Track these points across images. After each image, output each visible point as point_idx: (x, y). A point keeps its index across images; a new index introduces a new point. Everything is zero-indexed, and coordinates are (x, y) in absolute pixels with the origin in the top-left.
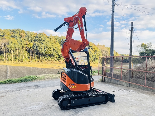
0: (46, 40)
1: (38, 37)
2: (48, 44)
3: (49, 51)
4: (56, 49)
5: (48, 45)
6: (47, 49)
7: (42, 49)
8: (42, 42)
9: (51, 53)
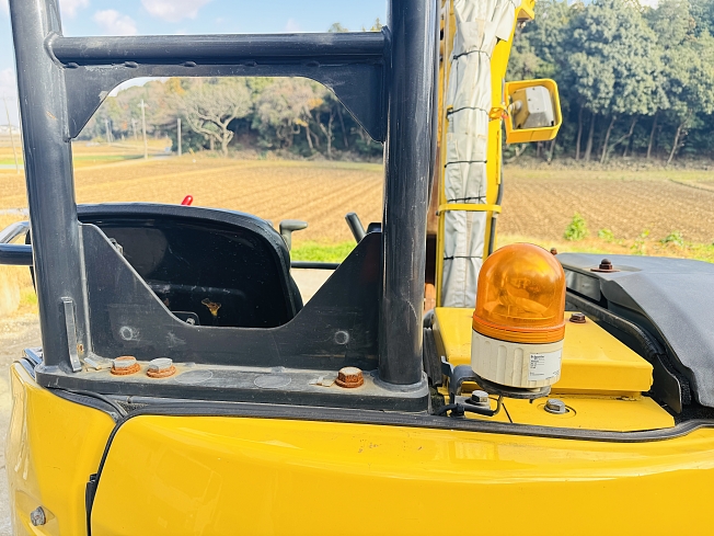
0: (633, 30)
1: (583, 25)
2: (641, 51)
3: (644, 98)
4: (685, 82)
5: (638, 59)
6: (631, 85)
7: (602, 87)
8: (607, 49)
9: (650, 109)
